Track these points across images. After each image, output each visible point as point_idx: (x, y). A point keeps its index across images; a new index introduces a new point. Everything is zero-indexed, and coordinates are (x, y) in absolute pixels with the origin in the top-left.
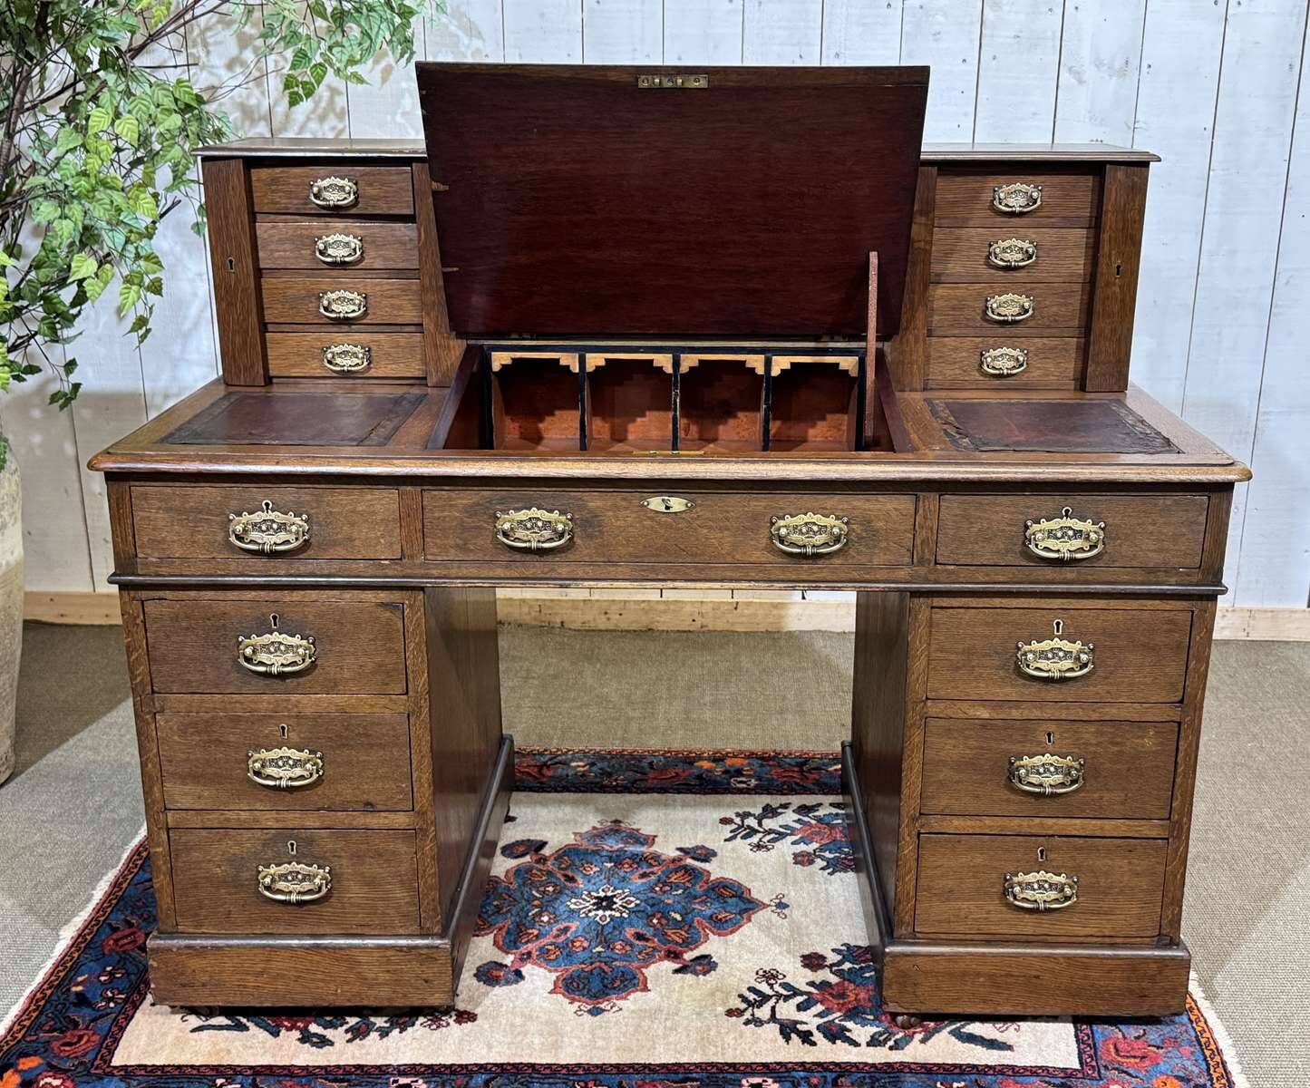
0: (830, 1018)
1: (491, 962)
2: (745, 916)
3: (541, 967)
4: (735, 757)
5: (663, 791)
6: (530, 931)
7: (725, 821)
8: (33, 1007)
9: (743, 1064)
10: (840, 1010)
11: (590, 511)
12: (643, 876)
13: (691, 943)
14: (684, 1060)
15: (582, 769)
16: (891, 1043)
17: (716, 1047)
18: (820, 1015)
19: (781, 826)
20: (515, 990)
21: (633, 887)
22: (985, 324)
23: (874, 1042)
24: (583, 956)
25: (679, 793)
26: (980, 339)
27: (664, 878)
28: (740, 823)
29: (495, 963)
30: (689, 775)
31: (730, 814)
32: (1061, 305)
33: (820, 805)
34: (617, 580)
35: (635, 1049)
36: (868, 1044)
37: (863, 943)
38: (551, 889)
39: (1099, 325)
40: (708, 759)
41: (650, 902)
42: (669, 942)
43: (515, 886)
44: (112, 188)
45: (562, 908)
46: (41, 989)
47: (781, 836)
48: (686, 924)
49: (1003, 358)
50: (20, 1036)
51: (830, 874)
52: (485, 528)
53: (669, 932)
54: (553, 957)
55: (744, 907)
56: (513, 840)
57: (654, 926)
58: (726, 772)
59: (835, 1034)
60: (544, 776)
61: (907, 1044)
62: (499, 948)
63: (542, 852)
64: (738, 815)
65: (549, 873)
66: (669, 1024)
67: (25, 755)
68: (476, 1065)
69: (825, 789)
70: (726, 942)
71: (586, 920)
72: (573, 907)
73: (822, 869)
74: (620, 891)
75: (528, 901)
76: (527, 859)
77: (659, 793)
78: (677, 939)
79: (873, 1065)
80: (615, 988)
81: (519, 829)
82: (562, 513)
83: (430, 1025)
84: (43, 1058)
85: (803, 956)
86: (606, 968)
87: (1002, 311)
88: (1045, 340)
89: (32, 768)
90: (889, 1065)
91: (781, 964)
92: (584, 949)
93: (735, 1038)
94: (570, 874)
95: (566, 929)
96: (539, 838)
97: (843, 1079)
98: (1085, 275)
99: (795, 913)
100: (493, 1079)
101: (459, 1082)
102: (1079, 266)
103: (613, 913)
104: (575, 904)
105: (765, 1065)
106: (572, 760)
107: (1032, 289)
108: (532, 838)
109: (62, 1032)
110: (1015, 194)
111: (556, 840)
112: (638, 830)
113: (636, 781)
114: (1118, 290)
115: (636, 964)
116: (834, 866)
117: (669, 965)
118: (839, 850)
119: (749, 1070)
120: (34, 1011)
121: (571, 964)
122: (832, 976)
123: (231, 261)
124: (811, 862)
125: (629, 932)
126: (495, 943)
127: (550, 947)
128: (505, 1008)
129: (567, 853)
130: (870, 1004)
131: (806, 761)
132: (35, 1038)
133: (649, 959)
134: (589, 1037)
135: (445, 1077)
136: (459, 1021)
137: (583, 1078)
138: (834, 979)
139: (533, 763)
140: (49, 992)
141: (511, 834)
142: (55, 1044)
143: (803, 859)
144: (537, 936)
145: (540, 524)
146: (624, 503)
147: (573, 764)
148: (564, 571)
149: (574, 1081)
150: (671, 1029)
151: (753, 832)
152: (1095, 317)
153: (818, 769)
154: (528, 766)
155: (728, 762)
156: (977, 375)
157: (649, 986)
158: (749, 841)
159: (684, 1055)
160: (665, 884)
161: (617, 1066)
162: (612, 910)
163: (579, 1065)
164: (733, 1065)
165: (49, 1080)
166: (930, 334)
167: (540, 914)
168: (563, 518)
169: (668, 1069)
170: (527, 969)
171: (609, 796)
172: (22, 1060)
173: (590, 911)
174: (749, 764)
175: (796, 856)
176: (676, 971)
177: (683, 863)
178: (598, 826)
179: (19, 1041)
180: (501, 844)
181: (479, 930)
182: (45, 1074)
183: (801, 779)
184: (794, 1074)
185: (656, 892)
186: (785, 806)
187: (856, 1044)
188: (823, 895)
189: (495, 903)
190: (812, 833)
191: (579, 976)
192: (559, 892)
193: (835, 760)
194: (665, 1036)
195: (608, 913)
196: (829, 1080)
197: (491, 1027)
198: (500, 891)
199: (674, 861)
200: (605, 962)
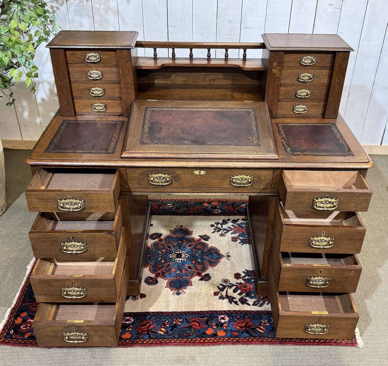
0: (242, 295)
2: (218, 260)
3: (162, 278)
4: (214, 202)
5: (194, 214)
6: (159, 266)
7: (212, 226)
8: (22, 294)
9: (219, 311)
10: (245, 293)
11: (177, 174)
12: (190, 246)
13: (204, 269)
14: (203, 310)
15: (170, 206)
16: (259, 305)
17: (211, 305)
18: (240, 294)
19: (228, 227)
20: (156, 286)
21: (187, 250)
22: (295, 98)
23: (254, 304)
24: (174, 274)
25: (199, 215)
26: (293, 103)
27: (195, 247)
28: (216, 226)
29: (150, 277)
30: (201, 209)
31: (213, 223)
32: (319, 92)
33: (239, 219)
34: (185, 192)
35: (190, 306)
36: (253, 305)
37: (251, 269)
38: (164, 251)
39: (330, 99)
40: (206, 203)
41: (192, 255)
42: (198, 269)
43: (154, 250)
44: (20, 44)
45: (168, 258)
46: (24, 288)
47: (228, 231)
48: (202, 263)
49: (300, 108)
50: (20, 304)
51: (242, 245)
52: (146, 179)
53: (198, 266)
54: (166, 275)
55: (218, 257)
56: (152, 233)
57: (193, 264)
58: (212, 207)
59: (243, 301)
60: (160, 209)
61: (263, 305)
62: (151, 272)
63: (161, 237)
64: (216, 223)
65: (163, 245)
66: (198, 298)
67: (9, 201)
68: (146, 312)
69: (240, 214)
70: (213, 269)
71: (174, 262)
72: (170, 257)
73: (240, 243)
74: (183, 252)
75: (158, 255)
76: (157, 240)
77: (193, 215)
78: (200, 268)
79: (254, 312)
80: (183, 285)
81: (154, 228)
82: (168, 175)
83: (133, 299)
84: (27, 313)
85: (234, 274)
86: (180, 279)
87: (301, 94)
88: (313, 103)
89: (12, 206)
90: (259, 311)
91: (229, 277)
92: (174, 272)
93: (217, 303)
94: (169, 245)
95: (169, 265)
96: (160, 233)
97: (246, 316)
98: (327, 83)
99: (232, 259)
100: (151, 317)
101: (142, 318)
102: (325, 81)
103: (182, 259)
105: (225, 311)
106: (168, 203)
107: (311, 88)
108: (158, 232)
109: (32, 303)
110: (307, 60)
111: (165, 233)
112: (187, 229)
113: (186, 211)
114: (337, 89)
115: (189, 277)
116: (243, 242)
117: (198, 278)
118: (244, 236)
119: (220, 313)
120: (23, 295)
121: (171, 277)
122: (243, 281)
123: (61, 79)
124: (236, 241)
125: (186, 266)
126: (150, 270)
127: (165, 271)
128: (153, 293)
129: (167, 238)
130: (253, 290)
131: (235, 203)
132: (24, 305)
133: (192, 276)
134: (177, 302)
135: (138, 317)
136: (141, 297)
137: (175, 317)
138: (243, 282)
139: (156, 204)
140: (26, 289)
141: (152, 231)
142: (30, 307)
143: (234, 239)
144: (161, 267)
145: (162, 178)
146: (187, 172)
147: (168, 205)
148: (169, 190)
149: (173, 318)
150: (199, 300)
151: (220, 229)
152: (329, 97)
153: (238, 206)
154: (155, 205)
155: (213, 203)
156: (292, 113)
157: (193, 284)
158: (219, 233)
159: (203, 308)
160: (196, 249)
161: (185, 312)
162: (182, 258)
163: (174, 312)
164: (216, 311)
165: (30, 320)
166: (278, 101)
167: (161, 260)
168: (169, 176)
169: (199, 313)
170: (159, 279)
171: (179, 217)
172: (22, 314)
173: (175, 259)
174: (218, 204)
175: (232, 238)
176: (200, 280)
177: (201, 241)
178: (176, 228)
179: (20, 306)
180: (149, 235)
181: (145, 265)
182: (29, 318)
183: (233, 210)
184: (233, 314)
185: (193, 252)
186: (229, 220)
187: (249, 305)
188: (240, 252)
189: (149, 256)
190: (236, 230)
191: (173, 282)
192: (166, 252)
193: (243, 203)
194: (198, 302)
195: (180, 259)
196: (242, 316)
197: (150, 299)
198: (150, 251)
199: (198, 241)
200: (180, 277)
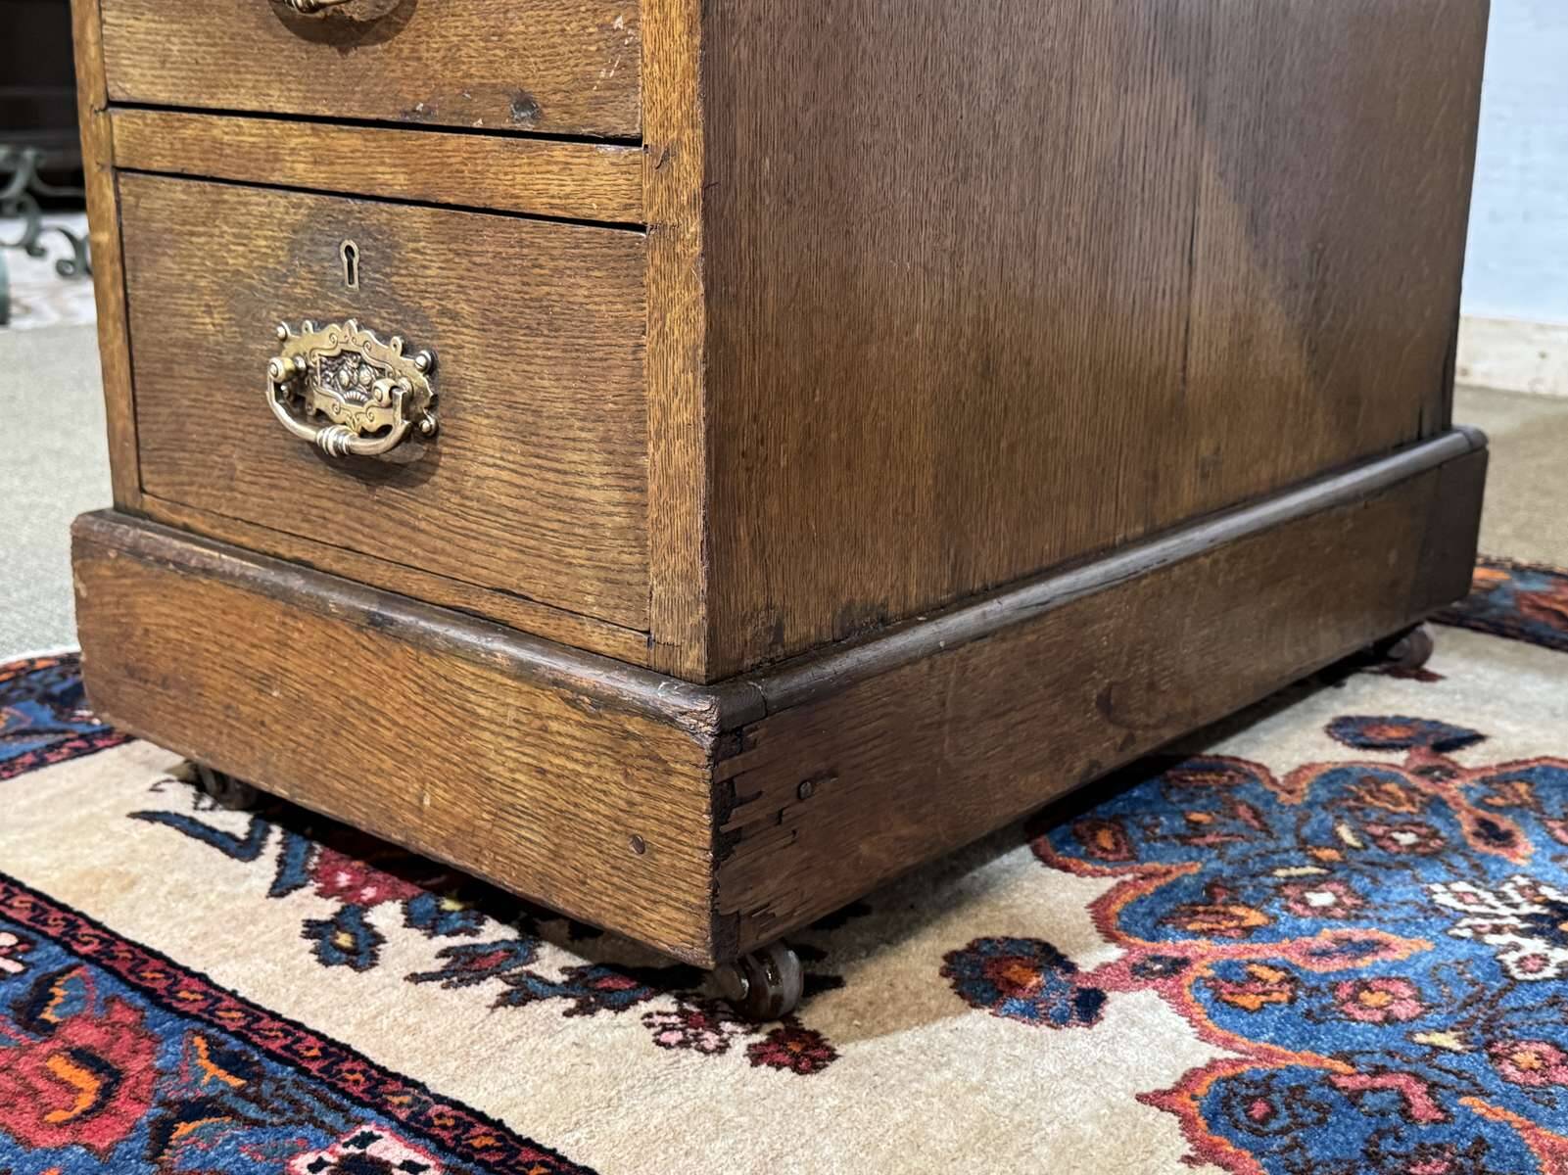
1: (1038, 942)
3: (1183, 1012)
6: (1238, 913)
24: (1365, 1038)
29: (1047, 949)
38: (1408, 839)
45: (1402, 895)
54: (1250, 1001)
62: (1103, 920)
63: (1455, 756)
65: (1435, 804)
71: (1463, 950)
72: (1443, 898)
75: (1304, 845)
76: (1399, 757)
83: (664, 1028)
86: (1421, 1103)
92: (1390, 1019)
94: (1505, 823)
95: (1371, 947)
96: (1472, 728)
104: (1460, 897)
108: (1451, 722)
111: (1521, 745)
121: (1298, 1045)
126: (1099, 903)
127: (1264, 972)
128: (944, 1078)
129: (1534, 776)
136: (761, 1056)
144: (1248, 933)
167: (1314, 884)
170: (1133, 1003)
173: (1497, 931)
181: (1083, 859)
189: (1196, 818)
191: (1297, 1092)
192: (1428, 852)
198: (1240, 795)
200: (1433, 1088)
